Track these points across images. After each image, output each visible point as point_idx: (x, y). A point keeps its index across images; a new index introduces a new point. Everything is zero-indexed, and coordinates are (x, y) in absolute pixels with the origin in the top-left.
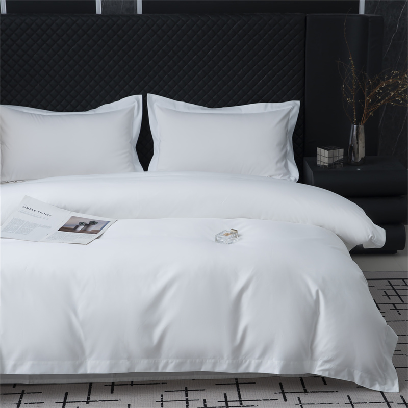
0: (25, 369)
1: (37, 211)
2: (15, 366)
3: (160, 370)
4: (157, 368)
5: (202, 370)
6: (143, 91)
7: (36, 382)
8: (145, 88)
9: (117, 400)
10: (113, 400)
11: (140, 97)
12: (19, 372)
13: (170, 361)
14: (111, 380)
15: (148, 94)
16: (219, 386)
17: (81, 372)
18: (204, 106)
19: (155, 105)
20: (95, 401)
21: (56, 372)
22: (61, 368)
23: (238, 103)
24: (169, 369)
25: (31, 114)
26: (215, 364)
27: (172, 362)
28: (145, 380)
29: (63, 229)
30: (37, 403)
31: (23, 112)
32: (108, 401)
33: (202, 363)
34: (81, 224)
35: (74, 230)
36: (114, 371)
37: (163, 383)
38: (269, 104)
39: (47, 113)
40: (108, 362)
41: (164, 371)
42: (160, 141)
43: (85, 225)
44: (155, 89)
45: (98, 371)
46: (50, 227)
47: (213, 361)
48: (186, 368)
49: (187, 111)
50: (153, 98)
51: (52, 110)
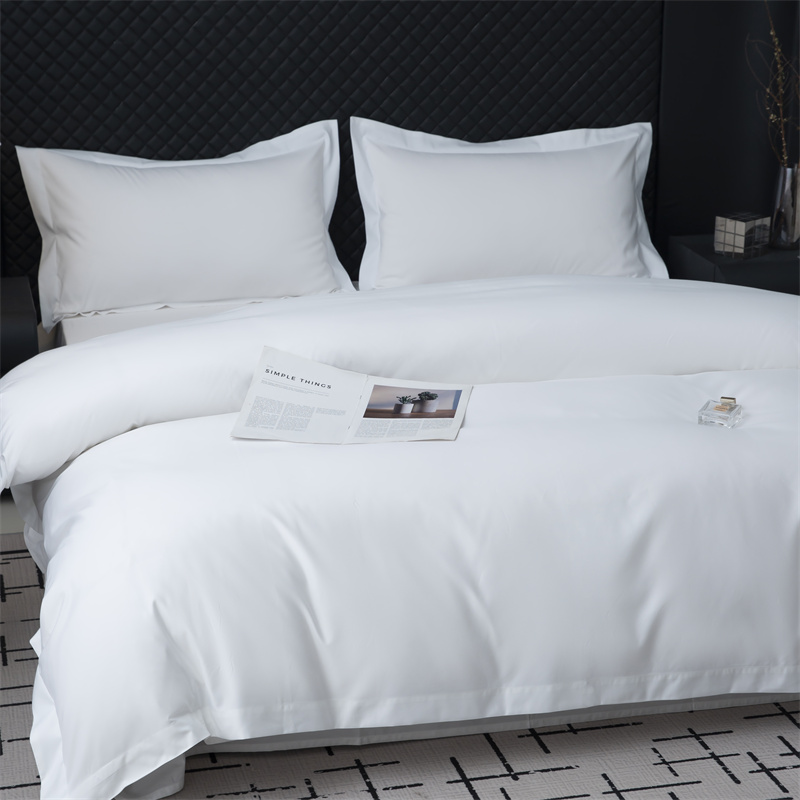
0: (381, 716)
1: (298, 380)
2: (359, 711)
3: (649, 698)
4: (644, 694)
5: (732, 692)
6: (337, 112)
7: (374, 740)
8: (343, 106)
9: (571, 768)
10: (562, 769)
11: (333, 124)
12: (367, 722)
13: (670, 677)
14: (528, 725)
15: (352, 118)
16: (750, 721)
17: (492, 713)
18: (461, 139)
19: (365, 140)
20: (527, 773)
21: (445, 716)
22: (455, 709)
23: (529, 132)
24: (669, 694)
25: (114, 166)
26: (759, 677)
27: (674, 679)
28: (593, 719)
29: (371, 413)
30: (410, 786)
31: (97, 164)
32: (554, 770)
33: (732, 677)
34: (404, 400)
35: (397, 412)
36: (562, 707)
37: (634, 724)
38: (593, 132)
39: (143, 163)
40: (549, 688)
41: (657, 699)
42: (383, 214)
43: (414, 402)
44: (362, 106)
45: (529, 708)
46: (344, 412)
47: (755, 670)
48: (702, 690)
49: (430, 150)
50: (360, 126)
51: (150, 157)
